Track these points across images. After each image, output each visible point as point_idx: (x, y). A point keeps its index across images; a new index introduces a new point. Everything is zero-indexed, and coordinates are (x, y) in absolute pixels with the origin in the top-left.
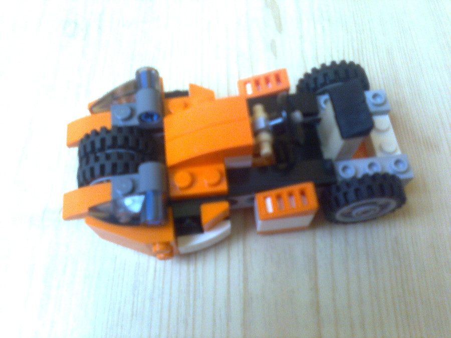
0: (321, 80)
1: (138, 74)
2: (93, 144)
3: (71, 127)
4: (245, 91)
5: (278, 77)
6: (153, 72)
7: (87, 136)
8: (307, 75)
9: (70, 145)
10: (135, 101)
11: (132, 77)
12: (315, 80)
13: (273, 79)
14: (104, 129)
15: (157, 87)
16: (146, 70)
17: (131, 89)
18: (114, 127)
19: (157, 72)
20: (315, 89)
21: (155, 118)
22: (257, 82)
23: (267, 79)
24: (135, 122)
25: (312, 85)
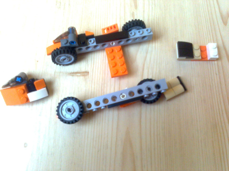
0: (129, 26)
1: (69, 29)
2: (54, 54)
3: (48, 49)
4: (104, 32)
5: (115, 26)
6: (74, 28)
7: (55, 50)
8: (125, 25)
9: (48, 55)
10: (68, 38)
11: (67, 30)
12: (127, 26)
13: (113, 28)
14: (57, 49)
15: (75, 33)
16: (71, 27)
17: (67, 34)
18: (60, 48)
19: (75, 28)
20: (127, 29)
21: (75, 43)
22: (108, 29)
23: (111, 28)
24: (68, 45)
25: (126, 28)
